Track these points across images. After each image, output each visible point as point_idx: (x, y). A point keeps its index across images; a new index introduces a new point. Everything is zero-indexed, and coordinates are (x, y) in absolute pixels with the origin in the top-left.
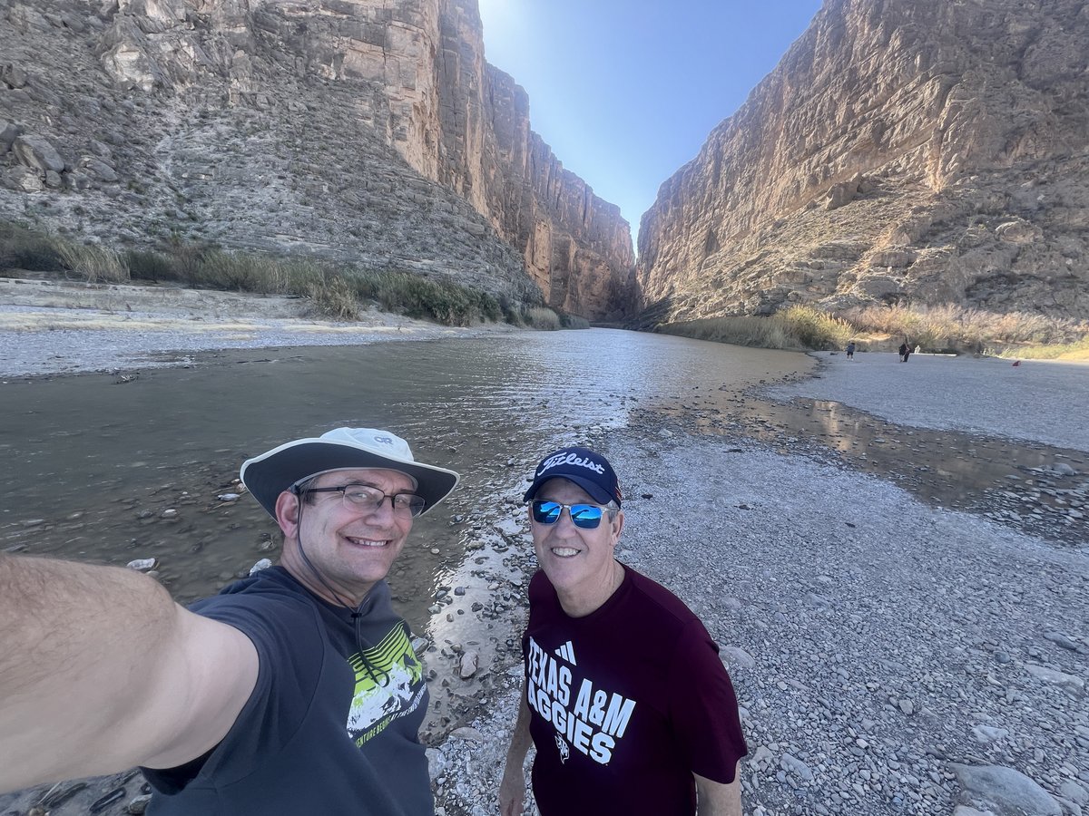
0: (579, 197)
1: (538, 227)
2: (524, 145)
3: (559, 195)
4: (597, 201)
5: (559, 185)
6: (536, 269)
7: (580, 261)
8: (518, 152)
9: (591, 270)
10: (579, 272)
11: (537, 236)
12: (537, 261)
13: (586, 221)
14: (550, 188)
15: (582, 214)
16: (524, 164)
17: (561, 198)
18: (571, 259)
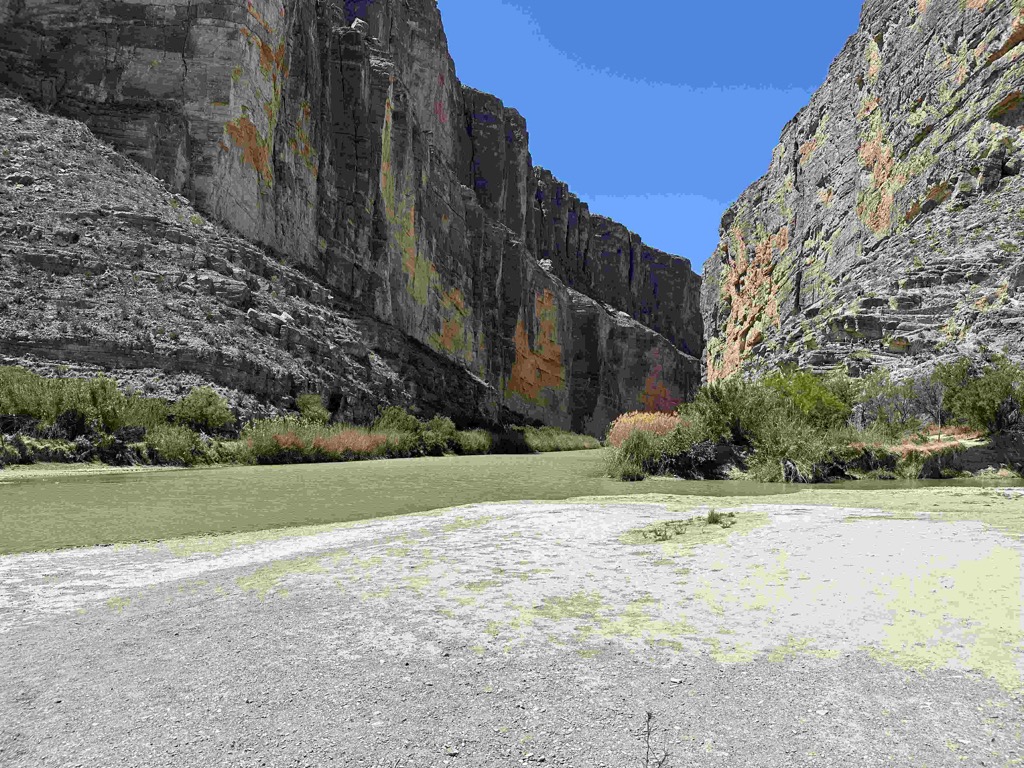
0: (619, 251)
1: (537, 298)
2: (522, 185)
3: (586, 250)
4: (650, 254)
5: (585, 236)
6: (540, 362)
7: (618, 343)
8: (513, 195)
9: (639, 356)
10: (617, 360)
11: (538, 312)
12: (540, 347)
13: (634, 283)
14: (571, 241)
15: (625, 273)
16: (524, 210)
17: (589, 255)
18: (603, 343)
